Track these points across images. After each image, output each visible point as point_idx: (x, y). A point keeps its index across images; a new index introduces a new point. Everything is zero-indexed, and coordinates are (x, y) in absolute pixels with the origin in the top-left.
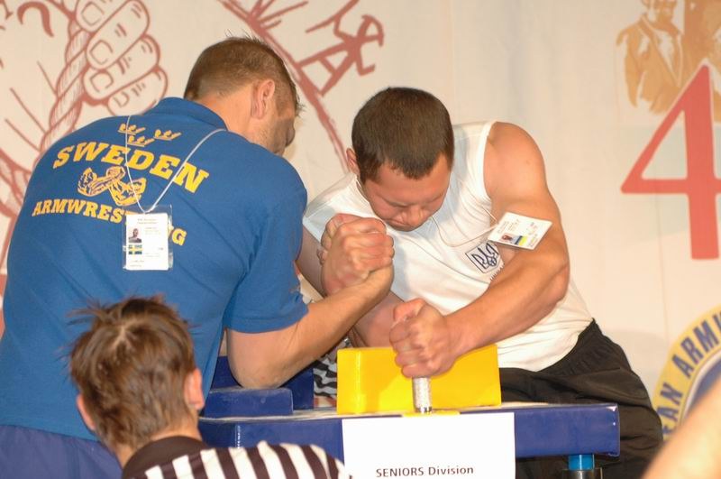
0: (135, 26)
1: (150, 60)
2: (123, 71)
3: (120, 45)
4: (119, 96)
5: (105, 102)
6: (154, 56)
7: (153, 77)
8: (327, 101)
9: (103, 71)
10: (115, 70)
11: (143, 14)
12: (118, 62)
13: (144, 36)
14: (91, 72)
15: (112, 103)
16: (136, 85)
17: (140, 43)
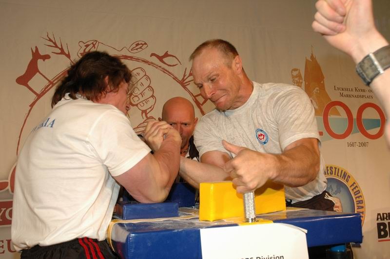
0: (146, 83)
1: (151, 93)
2: (142, 96)
3: (141, 89)
4: (141, 104)
5: (137, 105)
6: (152, 92)
7: (151, 98)
8: (203, 107)
9: (136, 96)
10: (140, 96)
11: (149, 80)
12: (141, 93)
13: (149, 86)
14: (133, 96)
15: (139, 105)
16: (146, 101)
17: (148, 88)
